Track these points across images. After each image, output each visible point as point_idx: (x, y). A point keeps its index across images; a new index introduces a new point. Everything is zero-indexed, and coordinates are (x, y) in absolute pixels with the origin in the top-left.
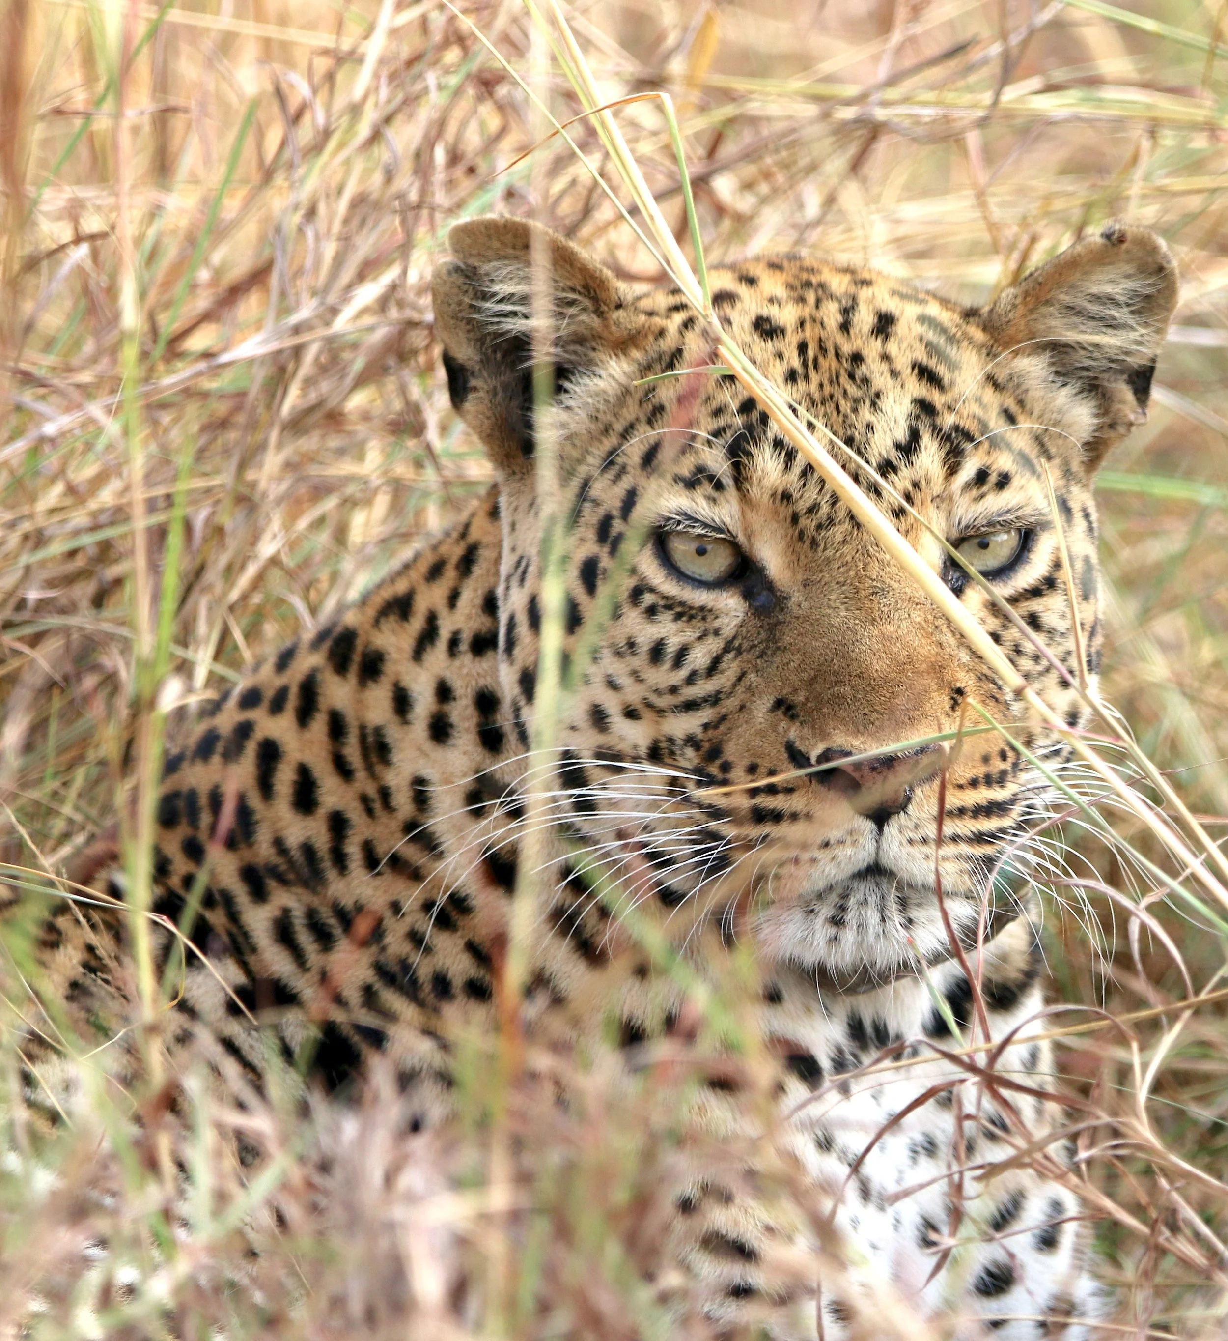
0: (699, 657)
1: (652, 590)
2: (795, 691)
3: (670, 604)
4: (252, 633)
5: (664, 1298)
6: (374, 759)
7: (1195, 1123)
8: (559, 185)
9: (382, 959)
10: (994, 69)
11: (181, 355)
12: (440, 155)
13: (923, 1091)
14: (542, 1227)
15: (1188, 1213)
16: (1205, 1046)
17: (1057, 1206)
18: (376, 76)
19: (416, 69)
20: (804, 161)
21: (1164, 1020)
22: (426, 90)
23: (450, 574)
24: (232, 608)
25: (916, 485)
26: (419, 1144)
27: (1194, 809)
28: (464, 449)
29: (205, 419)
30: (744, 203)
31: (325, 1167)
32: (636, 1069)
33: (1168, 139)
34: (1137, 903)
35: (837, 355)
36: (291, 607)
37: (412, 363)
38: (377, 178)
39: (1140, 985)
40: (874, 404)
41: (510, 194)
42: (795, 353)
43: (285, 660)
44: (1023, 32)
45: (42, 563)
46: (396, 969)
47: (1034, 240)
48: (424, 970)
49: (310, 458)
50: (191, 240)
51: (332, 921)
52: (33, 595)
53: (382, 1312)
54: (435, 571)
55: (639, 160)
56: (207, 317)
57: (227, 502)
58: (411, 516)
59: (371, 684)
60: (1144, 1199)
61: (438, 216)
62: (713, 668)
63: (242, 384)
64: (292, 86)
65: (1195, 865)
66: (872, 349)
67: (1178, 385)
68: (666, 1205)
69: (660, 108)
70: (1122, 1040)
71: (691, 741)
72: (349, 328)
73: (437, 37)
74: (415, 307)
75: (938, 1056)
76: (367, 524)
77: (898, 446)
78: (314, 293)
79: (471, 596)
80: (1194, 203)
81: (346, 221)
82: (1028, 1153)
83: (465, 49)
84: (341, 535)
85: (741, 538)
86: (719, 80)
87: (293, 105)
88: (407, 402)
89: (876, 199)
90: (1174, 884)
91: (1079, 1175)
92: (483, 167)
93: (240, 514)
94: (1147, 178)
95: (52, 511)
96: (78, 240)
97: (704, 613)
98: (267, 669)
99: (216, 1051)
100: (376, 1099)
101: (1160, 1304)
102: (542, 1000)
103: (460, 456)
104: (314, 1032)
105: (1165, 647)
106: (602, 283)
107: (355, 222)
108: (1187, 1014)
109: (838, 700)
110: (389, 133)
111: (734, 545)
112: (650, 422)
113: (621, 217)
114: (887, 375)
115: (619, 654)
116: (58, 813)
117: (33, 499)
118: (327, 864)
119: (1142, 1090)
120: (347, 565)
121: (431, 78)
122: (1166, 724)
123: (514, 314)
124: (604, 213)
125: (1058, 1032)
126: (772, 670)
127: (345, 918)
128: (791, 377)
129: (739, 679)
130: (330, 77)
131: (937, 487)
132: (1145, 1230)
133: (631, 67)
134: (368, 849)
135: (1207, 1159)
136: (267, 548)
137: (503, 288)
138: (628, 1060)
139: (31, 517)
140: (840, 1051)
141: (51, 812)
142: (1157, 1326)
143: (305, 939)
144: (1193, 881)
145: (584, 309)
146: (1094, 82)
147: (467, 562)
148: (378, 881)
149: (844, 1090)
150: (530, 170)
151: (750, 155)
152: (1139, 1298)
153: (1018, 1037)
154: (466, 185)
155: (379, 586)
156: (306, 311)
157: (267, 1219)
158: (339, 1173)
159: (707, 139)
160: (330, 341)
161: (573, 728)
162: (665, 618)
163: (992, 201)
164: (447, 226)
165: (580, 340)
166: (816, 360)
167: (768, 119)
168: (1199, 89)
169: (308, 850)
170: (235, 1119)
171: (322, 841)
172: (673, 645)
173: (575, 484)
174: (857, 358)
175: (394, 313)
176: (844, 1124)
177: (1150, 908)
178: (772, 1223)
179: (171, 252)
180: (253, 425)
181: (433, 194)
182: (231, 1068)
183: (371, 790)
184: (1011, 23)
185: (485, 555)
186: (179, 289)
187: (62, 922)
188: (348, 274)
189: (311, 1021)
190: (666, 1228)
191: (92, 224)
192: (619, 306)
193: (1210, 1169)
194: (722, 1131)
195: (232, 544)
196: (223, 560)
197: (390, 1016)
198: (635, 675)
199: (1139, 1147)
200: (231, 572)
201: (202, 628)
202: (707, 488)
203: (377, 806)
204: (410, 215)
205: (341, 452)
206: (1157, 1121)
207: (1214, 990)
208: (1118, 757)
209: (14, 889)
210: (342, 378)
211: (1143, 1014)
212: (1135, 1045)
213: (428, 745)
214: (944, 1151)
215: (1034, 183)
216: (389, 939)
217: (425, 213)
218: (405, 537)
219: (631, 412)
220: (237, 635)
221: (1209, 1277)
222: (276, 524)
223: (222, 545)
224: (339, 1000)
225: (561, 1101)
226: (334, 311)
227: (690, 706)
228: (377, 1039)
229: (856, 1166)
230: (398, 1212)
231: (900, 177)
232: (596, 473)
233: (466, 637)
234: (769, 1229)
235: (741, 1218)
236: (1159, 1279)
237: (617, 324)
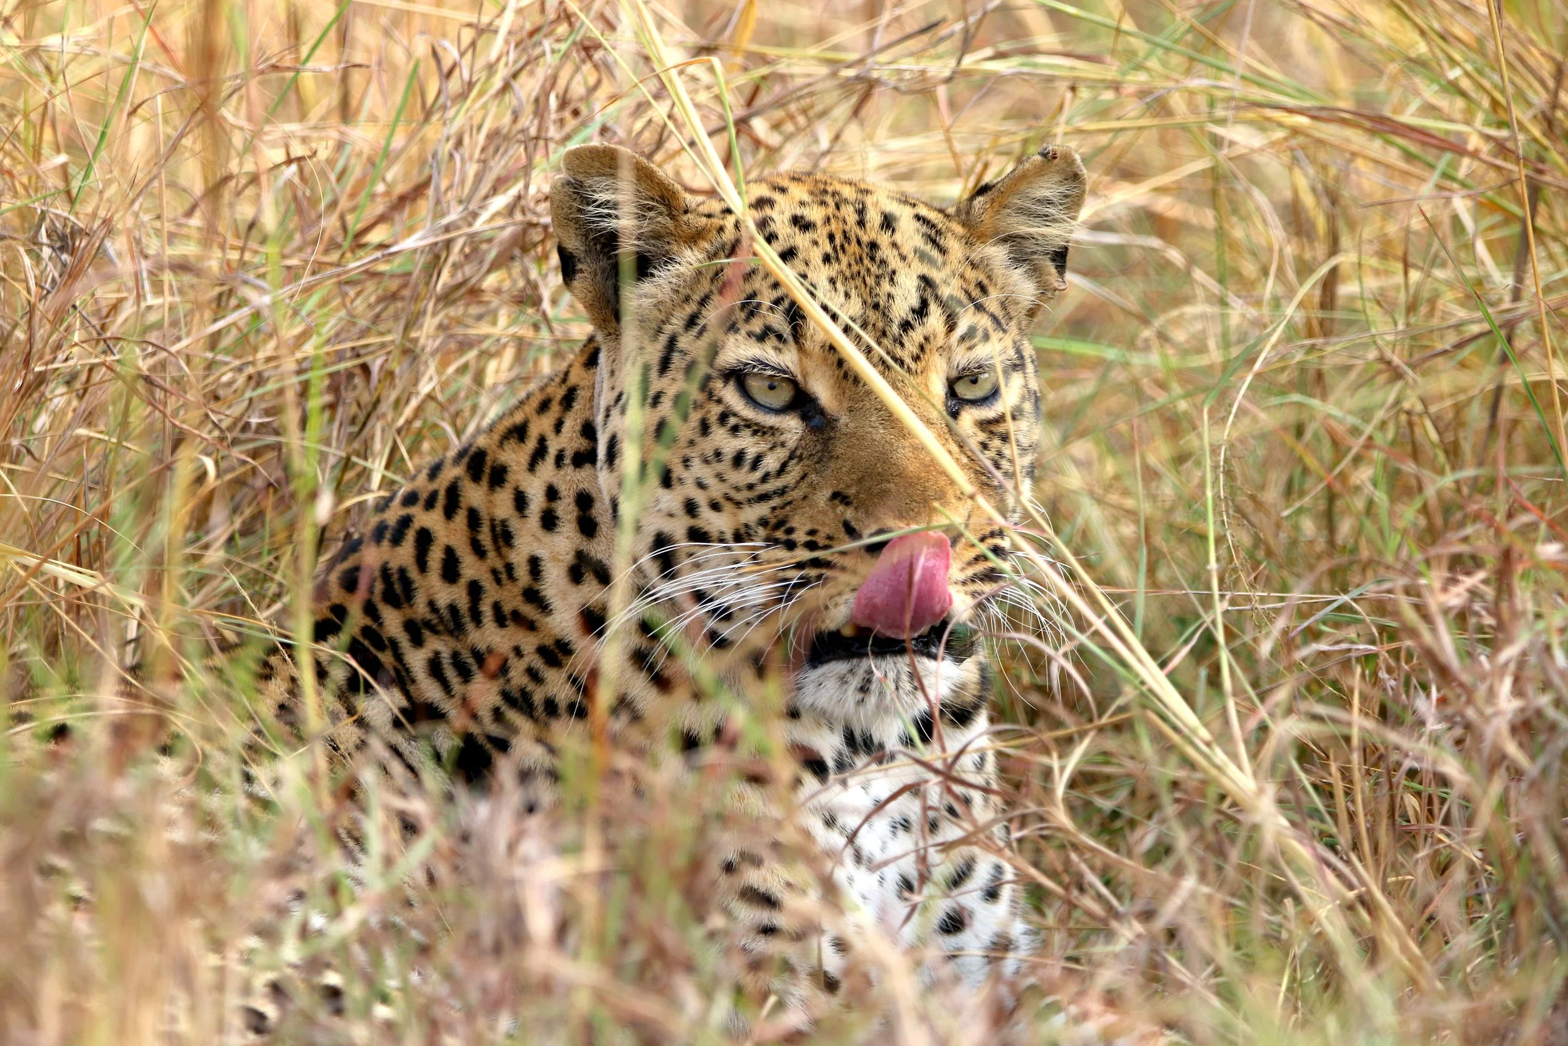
0: (771, 463)
1: (735, 415)
2: (848, 487)
3: (748, 424)
4: (413, 450)
5: (712, 935)
6: (502, 543)
7: (1100, 810)
8: (639, 125)
9: (507, 688)
10: (956, 41)
11: (363, 246)
12: (553, 102)
13: (901, 785)
14: (621, 885)
15: (1092, 878)
16: (1106, 756)
17: (998, 869)
18: (507, 42)
19: (536, 38)
20: (819, 108)
21: (1076, 737)
22: (543, 54)
23: (555, 409)
24: (399, 431)
25: (926, 339)
26: (534, 822)
27: (1099, 582)
28: (568, 315)
29: (380, 292)
30: (774, 139)
31: (465, 838)
32: (693, 768)
33: (1084, 93)
34: (1056, 649)
35: (859, 242)
36: (444, 430)
37: (533, 253)
38: (507, 119)
39: (1059, 710)
40: (892, 280)
41: (604, 130)
42: (827, 241)
43: (435, 472)
44: (979, 15)
45: (262, 397)
46: (516, 694)
47: (986, 166)
48: (538, 697)
49: (459, 322)
50: (371, 162)
51: (471, 661)
52: (254, 420)
53: (507, 942)
54: (544, 406)
55: (697, 106)
56: (382, 219)
57: (396, 353)
58: (531, 364)
59: (498, 489)
60: (1059, 867)
61: (552, 146)
62: (782, 470)
63: (408, 268)
64: (445, 49)
65: (1098, 624)
66: (884, 239)
67: (1090, 272)
68: (714, 868)
69: (711, 69)
70: (1047, 751)
71: (763, 522)
72: (486, 227)
73: (552, 16)
74: (535, 213)
75: (910, 761)
76: (497, 371)
77: (914, 311)
78: (460, 202)
79: (572, 424)
80: (1104, 139)
81: (483, 150)
82: (974, 834)
83: (571, 24)
84: (479, 379)
85: (800, 378)
86: (756, 48)
87: (447, 64)
88: (528, 281)
89: (870, 137)
90: (1083, 638)
91: (1012, 850)
92: (584, 110)
93: (406, 363)
94: (1067, 123)
95: (269, 359)
96: (289, 161)
97: (773, 430)
98: (423, 477)
99: (385, 754)
100: (501, 788)
101: (1073, 943)
102: (624, 718)
103: (566, 321)
104: (458, 742)
105: (1077, 463)
106: (674, 194)
107: (491, 149)
108: (1092, 734)
109: (884, 494)
110: (516, 85)
111: (793, 382)
112: (721, 292)
113: (683, 149)
114: (898, 259)
115: (706, 461)
116: (272, 580)
117: (255, 350)
118: (467, 619)
119: (1060, 788)
120: (483, 400)
121: (547, 44)
122: (1080, 521)
123: (609, 215)
124: (672, 145)
125: (1000, 745)
126: (828, 472)
127: (479, 657)
128: (827, 259)
129: (803, 478)
130: (473, 44)
131: (940, 340)
132: (1059, 890)
133: (693, 38)
134: (497, 607)
135: (1107, 838)
136: (425, 388)
137: (602, 197)
138: (688, 760)
139: (253, 363)
140: (840, 754)
141: (266, 579)
142: (1070, 959)
143: (450, 673)
144: (1097, 634)
145: (661, 214)
146: (1031, 51)
147: (568, 401)
148: (504, 632)
149: (844, 783)
150: (619, 110)
151: (780, 103)
152: (1058, 938)
153: (970, 748)
154: (571, 123)
155: (501, 418)
156: (454, 214)
157: (421, 878)
158: (475, 843)
159: (748, 91)
160: (472, 236)
161: (671, 515)
162: (747, 433)
163: (956, 137)
164: (558, 154)
165: (657, 236)
166: (842, 247)
167: (792, 76)
168: (1108, 58)
169: (453, 609)
170: (399, 803)
171: (463, 603)
172: (751, 453)
173: (663, 339)
174: (874, 246)
175: (518, 217)
176: (845, 809)
177: (1065, 655)
178: (791, 880)
179: (357, 171)
180: (416, 298)
181: (547, 130)
182: (396, 767)
183: (499, 565)
184: (969, 8)
185: (582, 394)
186: (362, 197)
187: (273, 660)
188: (485, 189)
189: (455, 733)
190: (714, 884)
191: (298, 150)
192: (686, 212)
193: (1110, 845)
194: (755, 813)
195: (399, 384)
196: (393, 396)
197: (515, 730)
198: (720, 477)
199: (1059, 829)
200: (398, 405)
201: (377, 445)
202: (772, 341)
203: (504, 576)
204: (531, 144)
205: (480, 318)
206: (1071, 809)
207: (1114, 714)
208: (1043, 547)
209: (239, 634)
210: (481, 262)
211: (1060, 733)
212: (1055, 755)
213: (540, 533)
214: (915, 827)
215: (984, 125)
216: (512, 673)
217: (541, 143)
218: (526, 380)
219: (705, 286)
220: (403, 450)
221: (1107, 924)
222: (432, 370)
223: (392, 385)
224: (474, 716)
225: (638, 792)
226: (475, 215)
227: (763, 498)
228: (503, 746)
229: (852, 838)
230: (518, 872)
231: (887, 121)
232: (681, 331)
233: (569, 454)
234: (789, 885)
235: (769, 876)
236: (1071, 924)
237: (687, 224)
